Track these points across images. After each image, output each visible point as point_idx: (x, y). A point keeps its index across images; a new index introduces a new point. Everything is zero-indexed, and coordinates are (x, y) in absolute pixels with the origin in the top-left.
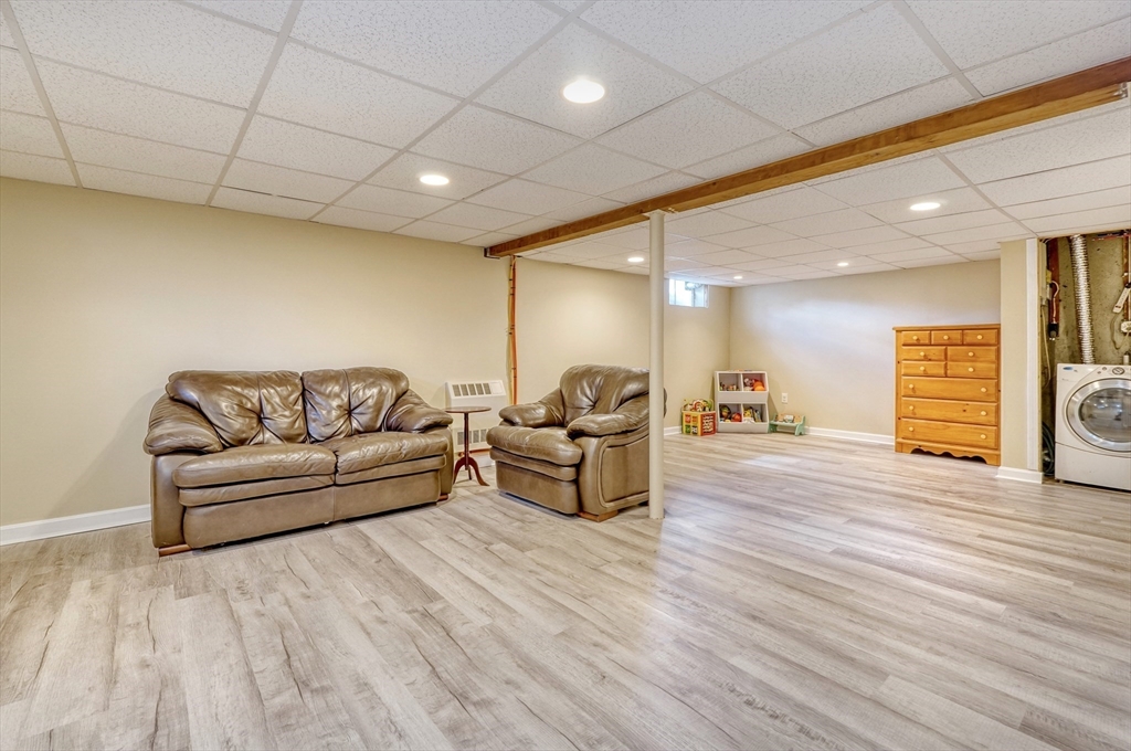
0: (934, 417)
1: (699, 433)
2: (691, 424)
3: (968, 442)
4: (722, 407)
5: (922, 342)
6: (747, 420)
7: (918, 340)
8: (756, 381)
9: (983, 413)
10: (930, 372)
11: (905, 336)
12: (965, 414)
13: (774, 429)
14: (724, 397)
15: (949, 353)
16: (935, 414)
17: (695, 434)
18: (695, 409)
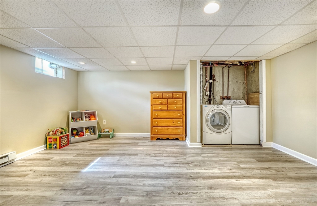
0: (164, 126)
1: (58, 147)
2: (53, 143)
3: (174, 134)
4: (73, 129)
5: (160, 97)
6: (87, 135)
7: (158, 96)
8: (91, 115)
9: (179, 123)
10: (162, 109)
11: (154, 95)
12: (173, 124)
13: (100, 137)
14: (73, 125)
15: (169, 101)
16: (164, 124)
17: (55, 148)
18: (55, 134)
